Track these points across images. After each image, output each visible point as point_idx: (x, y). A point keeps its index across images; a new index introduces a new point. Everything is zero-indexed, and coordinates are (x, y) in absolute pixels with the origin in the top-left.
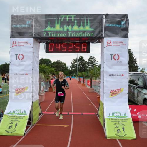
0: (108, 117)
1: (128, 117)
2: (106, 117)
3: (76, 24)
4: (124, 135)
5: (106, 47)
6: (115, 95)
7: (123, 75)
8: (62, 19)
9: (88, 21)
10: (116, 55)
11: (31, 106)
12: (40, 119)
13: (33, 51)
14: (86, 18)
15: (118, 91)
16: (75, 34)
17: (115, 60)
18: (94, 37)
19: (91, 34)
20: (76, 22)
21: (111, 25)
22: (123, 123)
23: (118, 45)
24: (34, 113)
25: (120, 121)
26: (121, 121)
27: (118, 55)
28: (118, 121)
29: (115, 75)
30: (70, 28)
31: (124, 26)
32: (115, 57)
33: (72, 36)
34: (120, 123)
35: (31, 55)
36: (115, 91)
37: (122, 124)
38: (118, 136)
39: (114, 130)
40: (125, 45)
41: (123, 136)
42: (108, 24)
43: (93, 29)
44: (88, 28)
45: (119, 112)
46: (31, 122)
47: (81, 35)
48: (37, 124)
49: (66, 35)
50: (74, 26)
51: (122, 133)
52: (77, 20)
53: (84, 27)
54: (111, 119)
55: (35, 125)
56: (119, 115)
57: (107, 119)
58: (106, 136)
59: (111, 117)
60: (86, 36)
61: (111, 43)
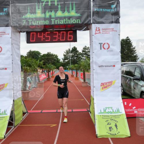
0: (99, 113)
1: (121, 112)
2: (96, 113)
3: (59, 9)
4: (117, 132)
5: (94, 35)
6: (106, 88)
7: (114, 66)
8: (44, 4)
9: (73, 6)
10: (106, 43)
11: (12, 105)
12: (24, 118)
13: (12, 42)
14: (70, 2)
15: (109, 84)
16: (59, 21)
17: (105, 49)
18: (81, 23)
19: (77, 20)
20: (59, 6)
21: (100, 10)
22: (116, 119)
23: (108, 32)
24: (16, 113)
25: (112, 117)
26: (114, 117)
27: (107, 43)
28: (110, 117)
29: (106, 66)
30: (53, 14)
31: (114, 10)
32: (105, 46)
33: (56, 23)
34: (113, 120)
35: (10, 46)
36: (106, 84)
37: (114, 120)
38: (110, 134)
39: (106, 127)
40: (116, 31)
41: (115, 134)
42: (97, 8)
43: (79, 15)
44: (73, 13)
45: (111, 108)
46: (13, 123)
47: (66, 22)
48: (20, 125)
49: (48, 22)
50: (57, 11)
51: (114, 131)
52: (61, 4)
53: (69, 12)
54: (102, 116)
55: (18, 126)
56: (112, 111)
57: (98, 115)
58: (97, 134)
59: (102, 113)
60: (71, 23)
61: (99, 30)
